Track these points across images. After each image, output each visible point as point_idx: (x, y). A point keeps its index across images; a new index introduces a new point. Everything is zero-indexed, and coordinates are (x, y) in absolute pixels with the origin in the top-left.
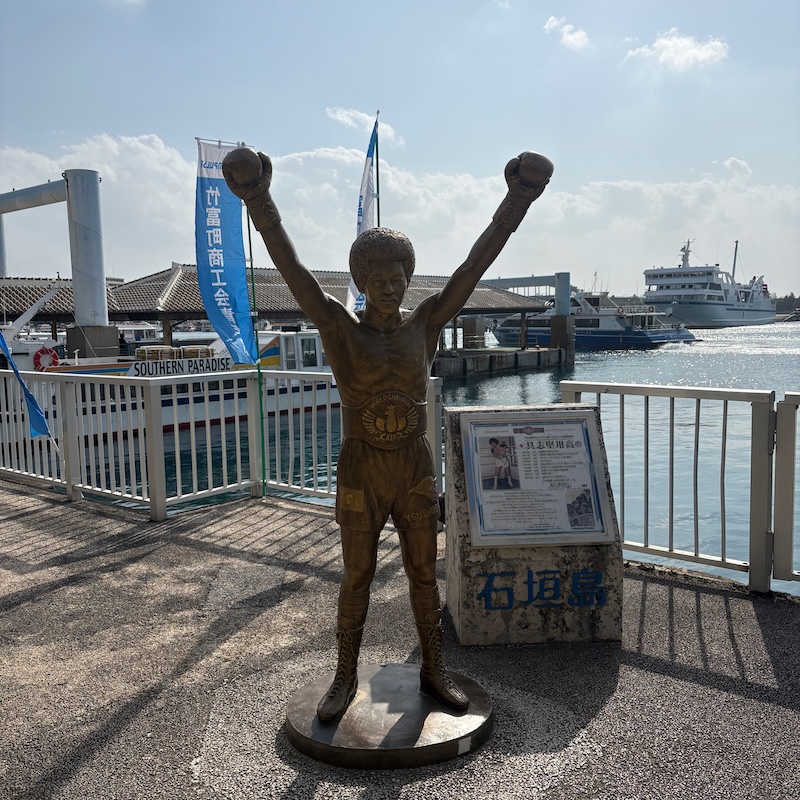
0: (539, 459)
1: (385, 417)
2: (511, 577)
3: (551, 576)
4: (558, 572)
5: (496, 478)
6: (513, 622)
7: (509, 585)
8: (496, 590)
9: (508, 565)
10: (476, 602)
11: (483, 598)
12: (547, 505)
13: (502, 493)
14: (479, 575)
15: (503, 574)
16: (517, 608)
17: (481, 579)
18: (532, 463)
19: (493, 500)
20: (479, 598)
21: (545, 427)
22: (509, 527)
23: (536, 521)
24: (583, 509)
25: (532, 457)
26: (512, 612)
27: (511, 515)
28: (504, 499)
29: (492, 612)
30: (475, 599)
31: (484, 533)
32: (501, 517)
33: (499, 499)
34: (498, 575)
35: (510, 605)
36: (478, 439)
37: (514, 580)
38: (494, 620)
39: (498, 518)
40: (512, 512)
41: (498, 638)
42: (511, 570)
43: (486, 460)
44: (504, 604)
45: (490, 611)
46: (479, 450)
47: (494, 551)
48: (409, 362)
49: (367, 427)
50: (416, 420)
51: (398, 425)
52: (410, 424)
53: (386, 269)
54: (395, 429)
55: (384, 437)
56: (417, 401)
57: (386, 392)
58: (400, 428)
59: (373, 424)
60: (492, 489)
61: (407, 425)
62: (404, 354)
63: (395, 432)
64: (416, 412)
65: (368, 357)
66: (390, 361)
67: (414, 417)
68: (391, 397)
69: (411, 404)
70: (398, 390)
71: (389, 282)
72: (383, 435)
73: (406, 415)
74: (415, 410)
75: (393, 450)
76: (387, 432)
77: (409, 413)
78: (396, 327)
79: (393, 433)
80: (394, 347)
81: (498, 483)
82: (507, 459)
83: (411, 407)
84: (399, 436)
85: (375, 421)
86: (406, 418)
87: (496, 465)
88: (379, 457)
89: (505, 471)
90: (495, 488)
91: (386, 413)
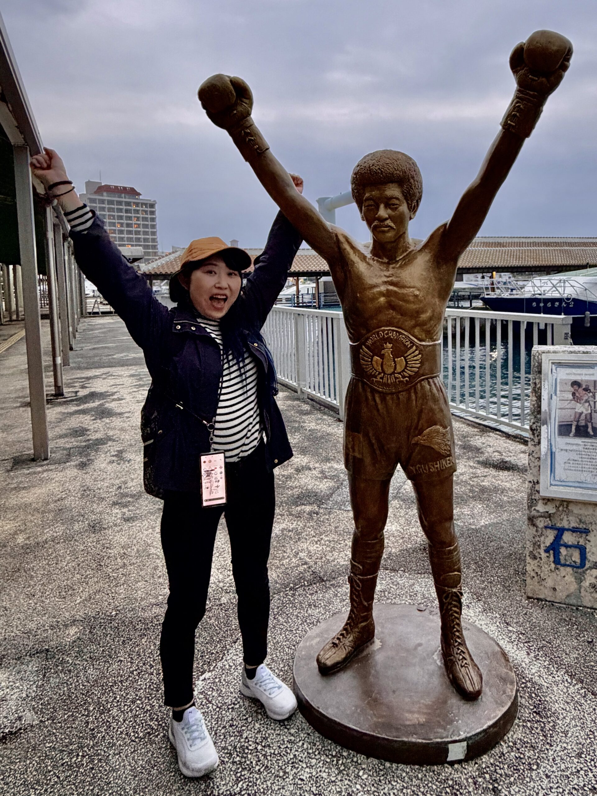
1: (382, 356)
2: (584, 535)
5: (575, 424)
6: (586, 584)
7: (582, 542)
8: (567, 546)
9: (580, 521)
10: (544, 555)
11: (551, 552)
13: (579, 441)
14: (546, 527)
15: (574, 530)
16: (591, 568)
17: (549, 531)
19: (569, 447)
20: (547, 551)
22: (583, 479)
26: (584, 572)
27: (588, 467)
28: (581, 448)
29: (562, 569)
30: (542, 551)
31: (553, 483)
32: (575, 467)
33: (575, 447)
34: (568, 530)
35: (583, 565)
36: (558, 381)
37: (588, 538)
38: (564, 577)
39: (572, 468)
40: (589, 463)
41: (568, 596)
42: (584, 526)
43: (565, 404)
44: (575, 562)
45: (559, 566)
46: (558, 392)
47: (565, 503)
48: (409, 296)
49: (364, 366)
50: (418, 362)
51: (395, 366)
52: (411, 365)
53: (378, 192)
54: (392, 370)
55: (381, 378)
56: (421, 340)
57: (383, 328)
58: (399, 369)
59: (370, 363)
60: (569, 435)
61: (406, 366)
62: (404, 287)
63: (394, 373)
64: (417, 352)
65: (365, 289)
66: (388, 294)
67: (415, 358)
68: (387, 334)
69: (411, 343)
70: (396, 327)
71: (382, 206)
72: (380, 376)
73: (406, 355)
74: (416, 350)
75: (392, 394)
76: (385, 374)
77: (408, 353)
78: (401, 257)
79: (391, 374)
80: (394, 279)
81: (576, 429)
82: (590, 405)
83: (411, 347)
84: (398, 378)
85: (372, 359)
86: (405, 358)
87: (577, 410)
88: (378, 400)
89: (586, 418)
90: (572, 434)
91: (383, 352)
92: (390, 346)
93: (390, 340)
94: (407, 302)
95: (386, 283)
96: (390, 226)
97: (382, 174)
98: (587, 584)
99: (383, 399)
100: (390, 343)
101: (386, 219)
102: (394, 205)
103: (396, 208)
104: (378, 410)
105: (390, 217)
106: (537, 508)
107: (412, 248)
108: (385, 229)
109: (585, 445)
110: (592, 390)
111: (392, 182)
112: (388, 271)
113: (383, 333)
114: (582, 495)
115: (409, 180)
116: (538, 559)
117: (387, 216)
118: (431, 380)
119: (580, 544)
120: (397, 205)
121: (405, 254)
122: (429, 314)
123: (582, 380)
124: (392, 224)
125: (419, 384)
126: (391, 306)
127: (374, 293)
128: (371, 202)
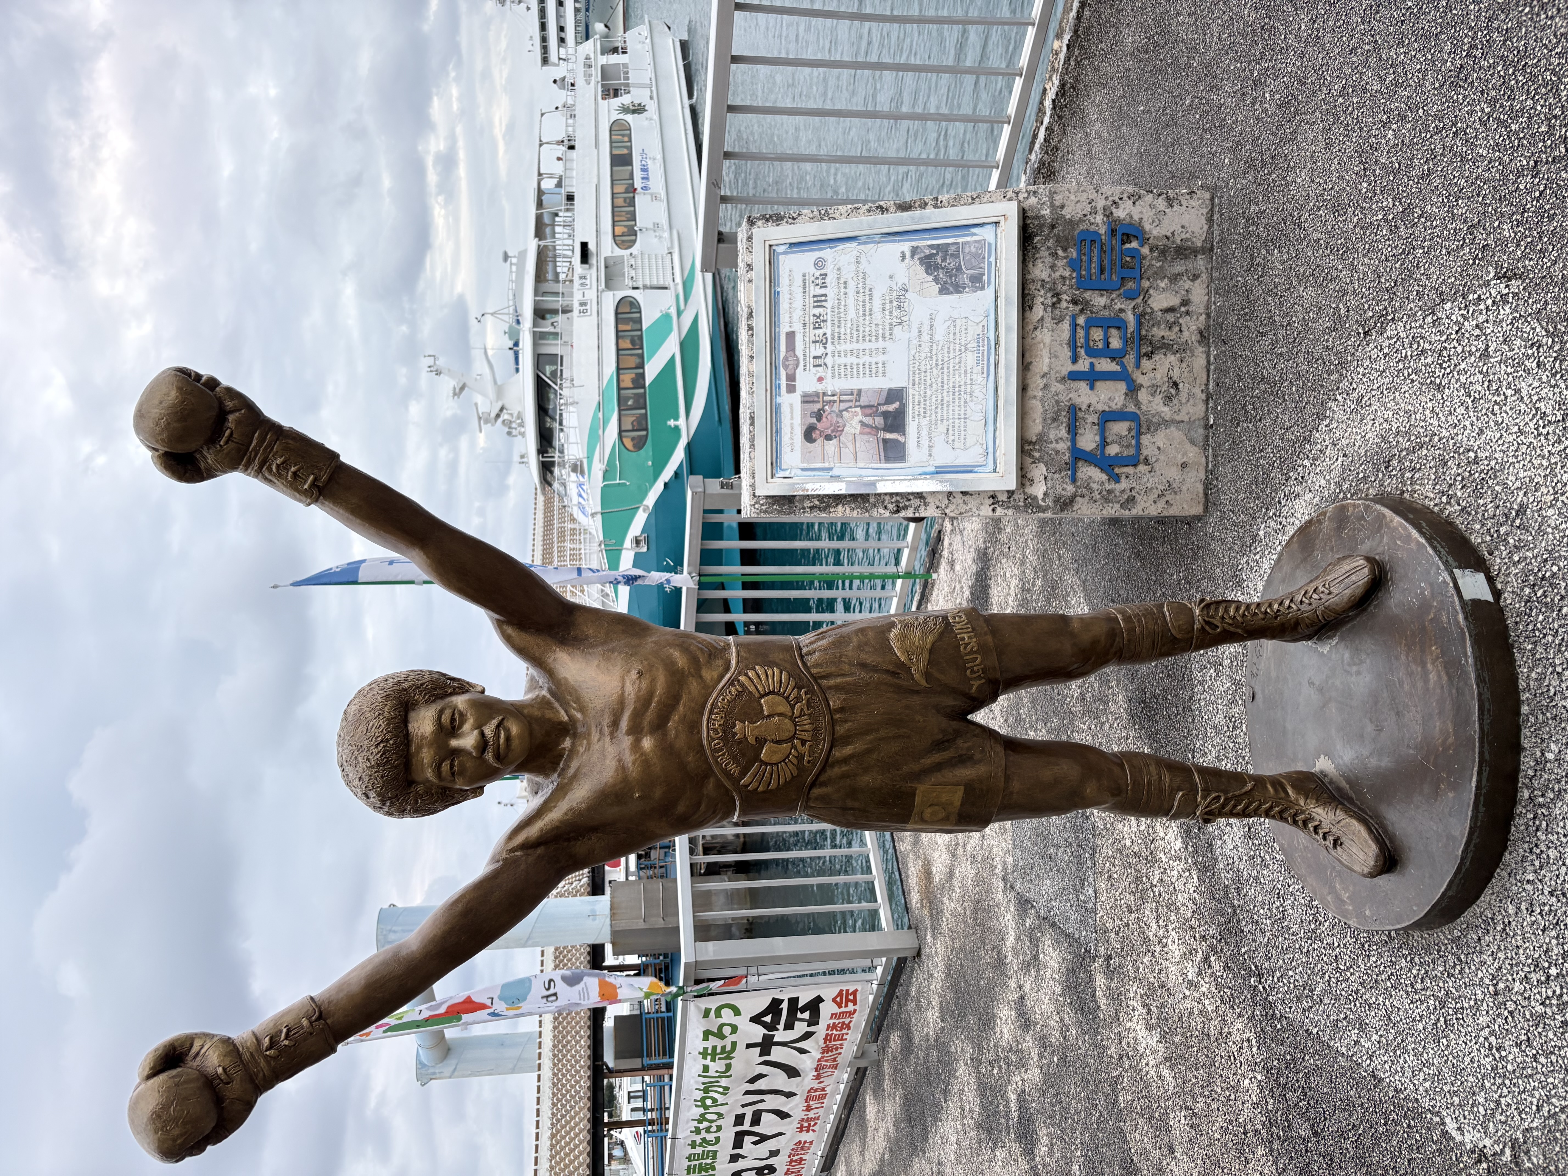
0: (848, 347)
1: (761, 742)
2: (1080, 414)
3: (1081, 333)
4: (1074, 318)
5: (882, 435)
6: (1166, 411)
7: (1093, 418)
8: (1104, 443)
9: (1054, 420)
10: (1124, 484)
11: (1117, 471)
12: (939, 335)
13: (912, 426)
14: (1074, 480)
15: (1073, 430)
16: (1138, 404)
17: (1080, 475)
18: (854, 360)
19: (925, 443)
20: (1117, 479)
21: (784, 329)
22: (980, 416)
23: (970, 359)
24: (951, 263)
25: (843, 360)
26: (1146, 415)
27: (957, 408)
28: (925, 422)
29: (1145, 452)
30: (1118, 487)
31: (991, 466)
32: (959, 431)
33: (924, 433)
34: (1074, 441)
35: (1133, 417)
36: (805, 465)
37: (1084, 407)
38: (1159, 448)
39: (962, 437)
40: (951, 408)
41: (1193, 442)
42: (1064, 413)
43: (847, 452)
44: (1130, 430)
45: (1142, 458)
46: (826, 465)
47: (1027, 448)
48: (639, 690)
49: (782, 781)
50: (770, 672)
51: (779, 715)
52: (777, 685)
53: (425, 750)
54: (787, 721)
55: (803, 745)
56: (727, 669)
57: (705, 742)
58: (784, 708)
59: (775, 767)
60: (904, 444)
61: (778, 694)
62: (621, 702)
63: (792, 718)
64: (751, 674)
65: (625, 780)
66: (635, 730)
67: (763, 677)
68: (715, 730)
69: (732, 684)
70: (702, 714)
71: (454, 743)
72: (799, 746)
73: (757, 695)
74: (746, 675)
75: (833, 723)
76: (794, 737)
77: (752, 688)
78: (563, 712)
79: (796, 726)
80: (606, 720)
81: (891, 432)
82: (846, 410)
83: (742, 685)
84: (802, 710)
85: (766, 764)
86: (762, 696)
87: (858, 432)
88: (848, 750)
89: (870, 415)
90: (901, 439)
91: (751, 740)
92: (738, 725)
93: (727, 727)
94: (651, 694)
95: (612, 735)
96: (498, 726)
97: (387, 741)
98: (1166, 409)
99: (846, 740)
100: (735, 726)
101: (482, 734)
102: (453, 719)
103: (461, 714)
104: (868, 751)
105: (479, 726)
106: (1040, 496)
107: (544, 692)
108: (502, 735)
109: (919, 415)
110: (819, 406)
111: (405, 721)
112: (589, 734)
113: (713, 740)
114: (1007, 416)
115: (405, 690)
116: (1133, 493)
117: (476, 732)
118: (804, 650)
119: (1096, 421)
120: (453, 714)
121: (556, 705)
122: (676, 654)
123: (803, 424)
124: (495, 722)
125: (813, 671)
126: (659, 726)
127: (634, 763)
128: (446, 767)
